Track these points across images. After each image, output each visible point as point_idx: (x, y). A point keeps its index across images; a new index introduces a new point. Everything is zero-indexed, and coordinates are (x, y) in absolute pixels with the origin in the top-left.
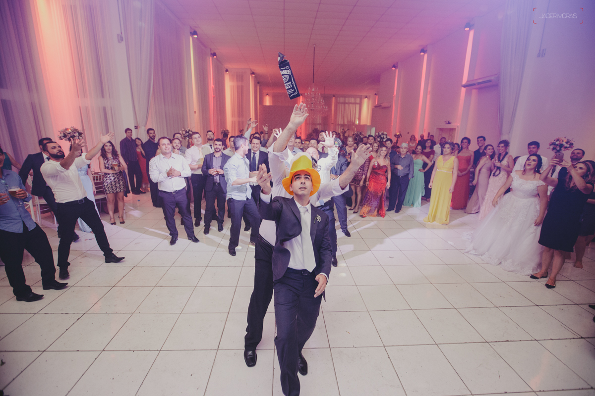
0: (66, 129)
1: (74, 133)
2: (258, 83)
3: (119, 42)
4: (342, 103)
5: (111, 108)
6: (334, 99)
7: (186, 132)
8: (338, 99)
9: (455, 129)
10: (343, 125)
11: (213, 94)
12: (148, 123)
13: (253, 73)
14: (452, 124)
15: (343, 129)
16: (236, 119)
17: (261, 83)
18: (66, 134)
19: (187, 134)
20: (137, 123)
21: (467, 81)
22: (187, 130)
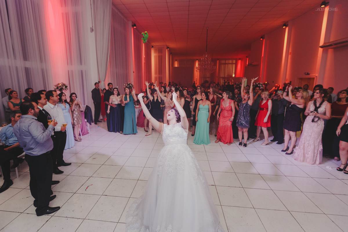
0: (58, 84)
1: (63, 86)
2: (171, 53)
3: (91, 32)
4: (223, 64)
5: (85, 71)
6: (218, 62)
7: (128, 85)
8: (221, 61)
9: (314, 78)
10: (224, 78)
11: (145, 61)
12: (106, 79)
13: (168, 48)
14: (310, 75)
15: (224, 81)
16: (157, 76)
17: (173, 54)
18: (58, 87)
19: (129, 86)
20: (100, 80)
21: (324, 43)
22: (129, 83)
